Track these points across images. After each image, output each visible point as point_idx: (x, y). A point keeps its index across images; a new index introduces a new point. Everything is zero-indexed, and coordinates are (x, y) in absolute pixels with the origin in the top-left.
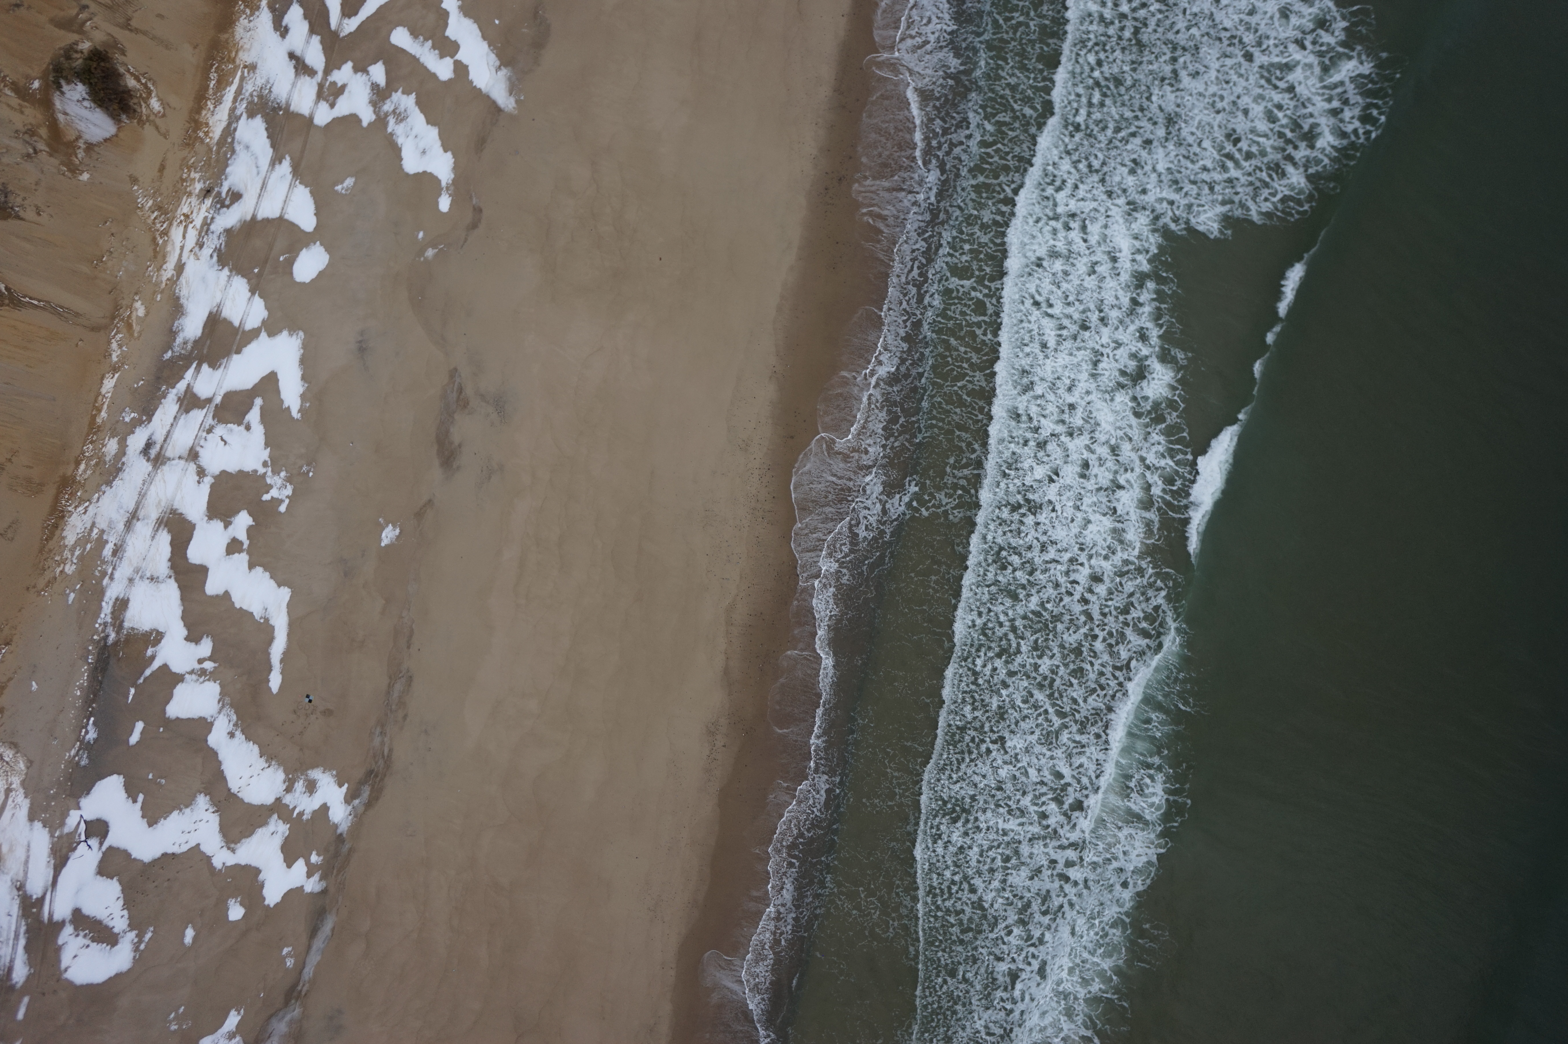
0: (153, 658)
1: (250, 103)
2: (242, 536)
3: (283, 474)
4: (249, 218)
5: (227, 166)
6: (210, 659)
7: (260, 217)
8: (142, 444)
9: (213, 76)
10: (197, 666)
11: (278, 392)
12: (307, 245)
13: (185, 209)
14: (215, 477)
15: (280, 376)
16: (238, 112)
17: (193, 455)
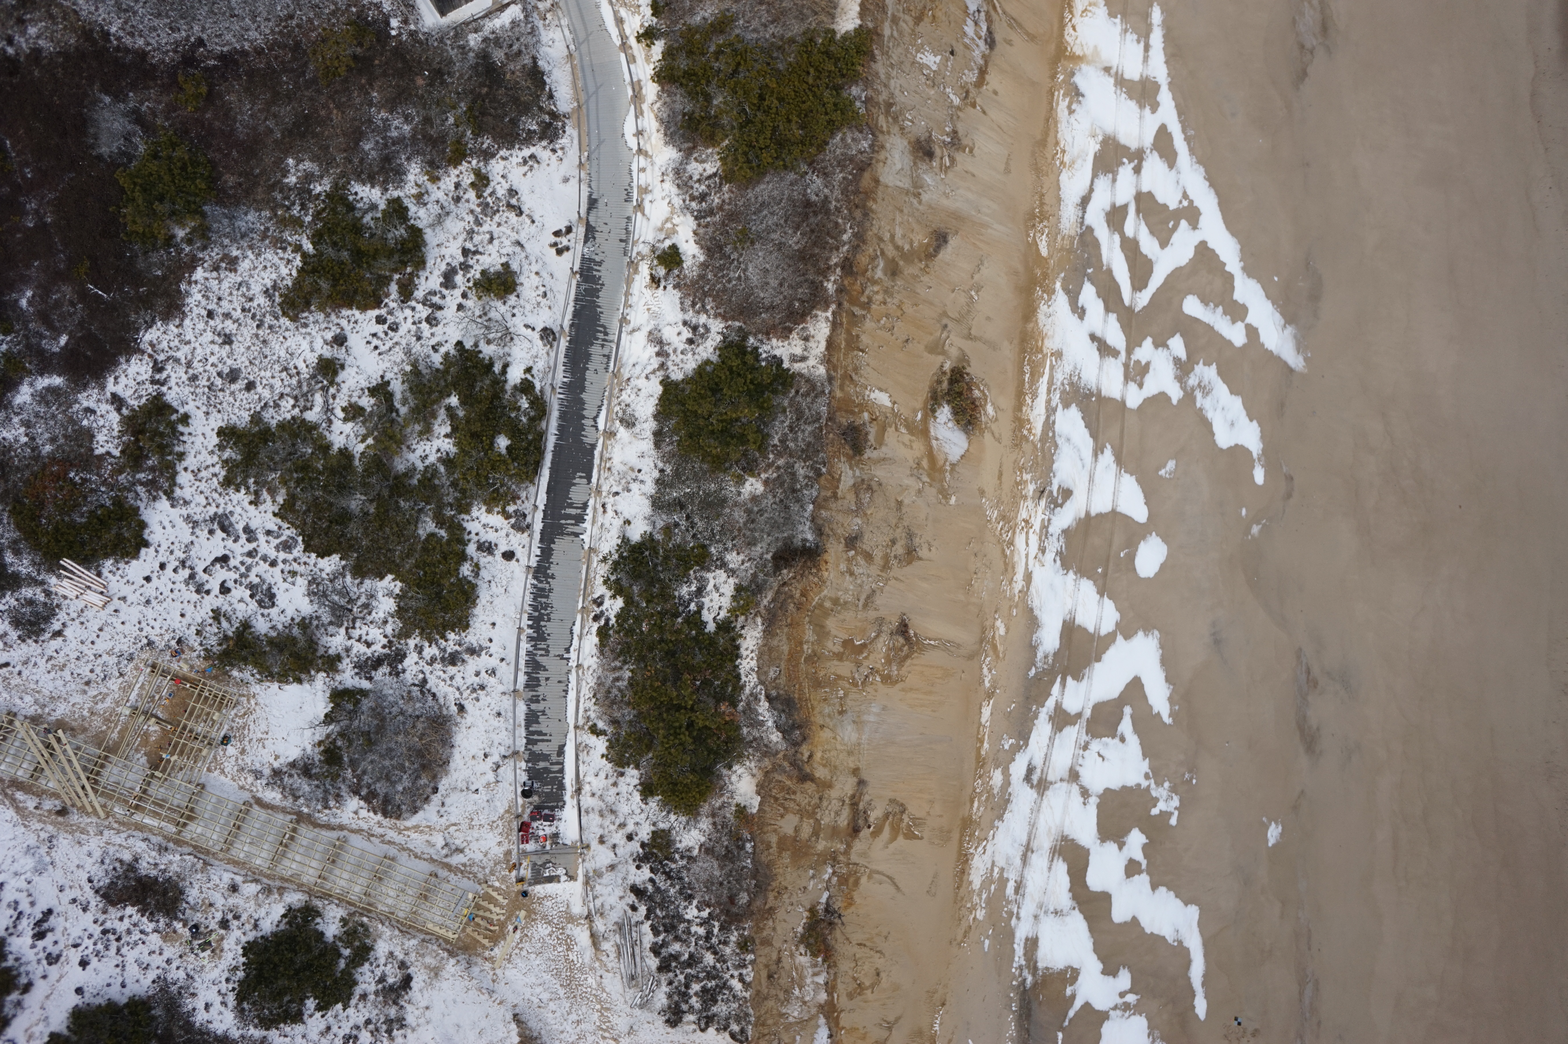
0: (1073, 997)
1: (1063, 392)
2: (1139, 856)
3: (1167, 785)
4: (1083, 515)
5: (1053, 462)
6: (1131, 991)
7: (1093, 513)
8: (1023, 771)
9: (1027, 369)
10: (1120, 1001)
11: (1145, 697)
12: (1144, 538)
13: (1023, 514)
14: (1100, 797)
15: (1144, 681)
16: (1053, 404)
17: (1074, 776)
